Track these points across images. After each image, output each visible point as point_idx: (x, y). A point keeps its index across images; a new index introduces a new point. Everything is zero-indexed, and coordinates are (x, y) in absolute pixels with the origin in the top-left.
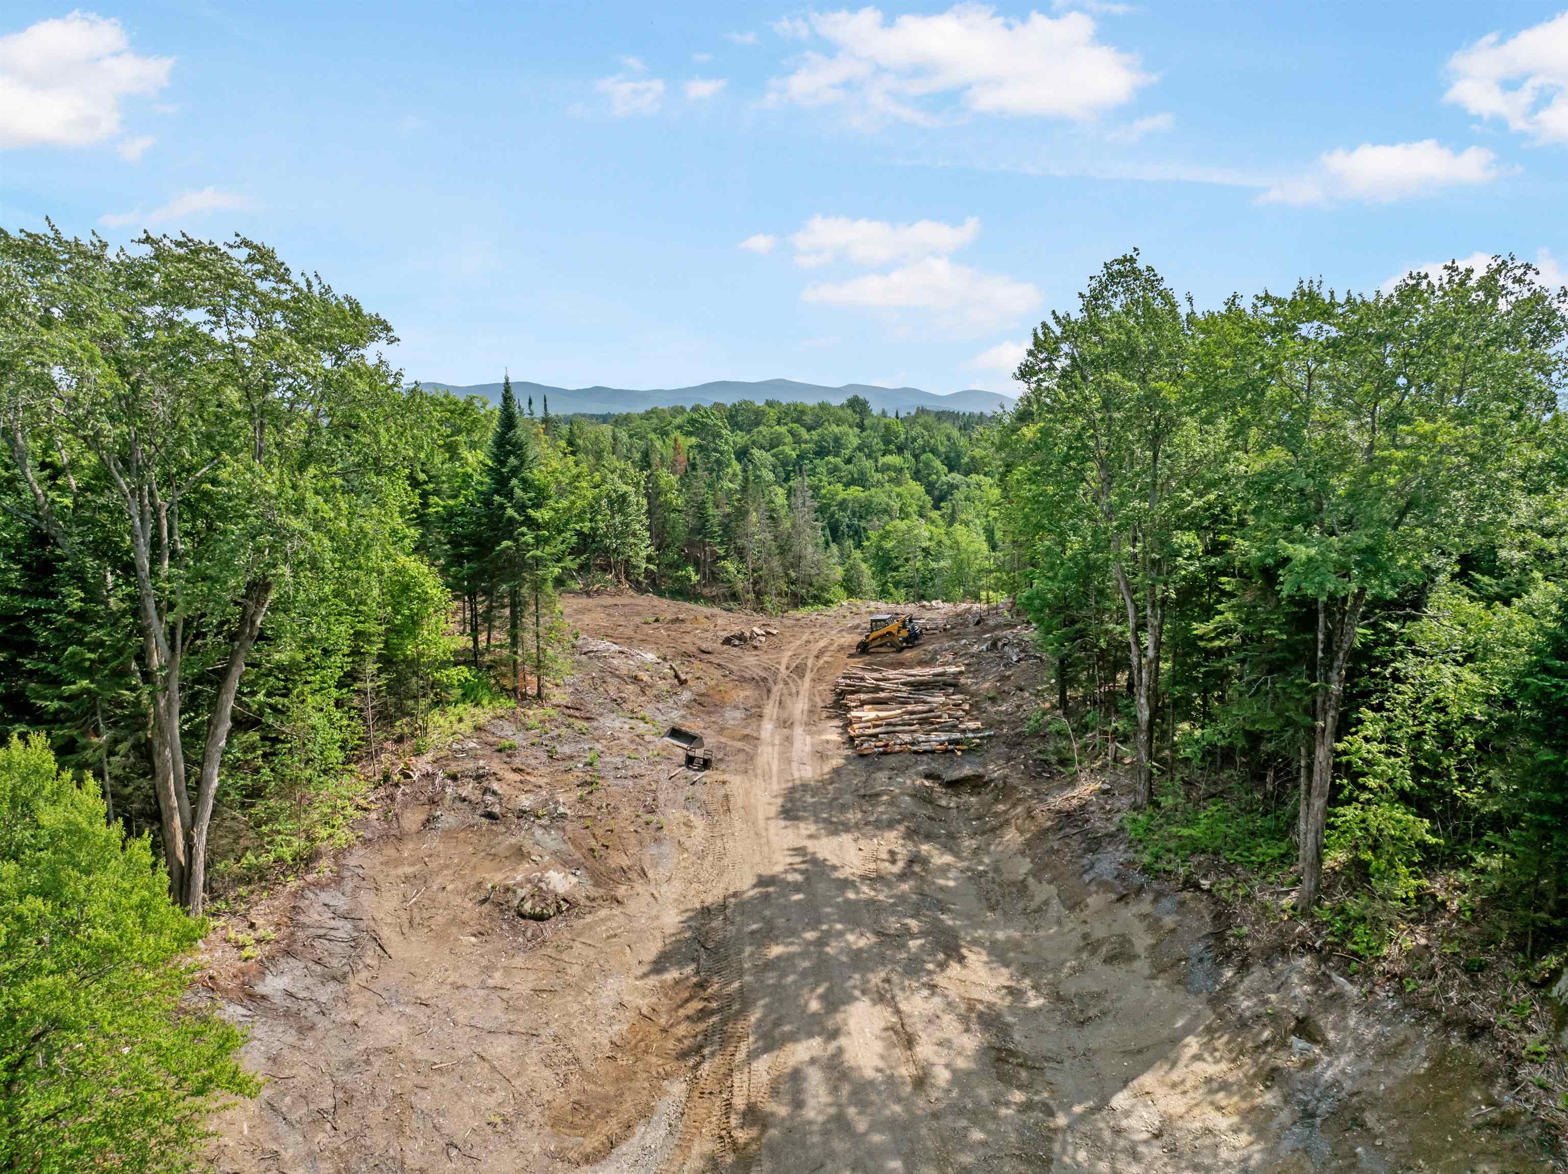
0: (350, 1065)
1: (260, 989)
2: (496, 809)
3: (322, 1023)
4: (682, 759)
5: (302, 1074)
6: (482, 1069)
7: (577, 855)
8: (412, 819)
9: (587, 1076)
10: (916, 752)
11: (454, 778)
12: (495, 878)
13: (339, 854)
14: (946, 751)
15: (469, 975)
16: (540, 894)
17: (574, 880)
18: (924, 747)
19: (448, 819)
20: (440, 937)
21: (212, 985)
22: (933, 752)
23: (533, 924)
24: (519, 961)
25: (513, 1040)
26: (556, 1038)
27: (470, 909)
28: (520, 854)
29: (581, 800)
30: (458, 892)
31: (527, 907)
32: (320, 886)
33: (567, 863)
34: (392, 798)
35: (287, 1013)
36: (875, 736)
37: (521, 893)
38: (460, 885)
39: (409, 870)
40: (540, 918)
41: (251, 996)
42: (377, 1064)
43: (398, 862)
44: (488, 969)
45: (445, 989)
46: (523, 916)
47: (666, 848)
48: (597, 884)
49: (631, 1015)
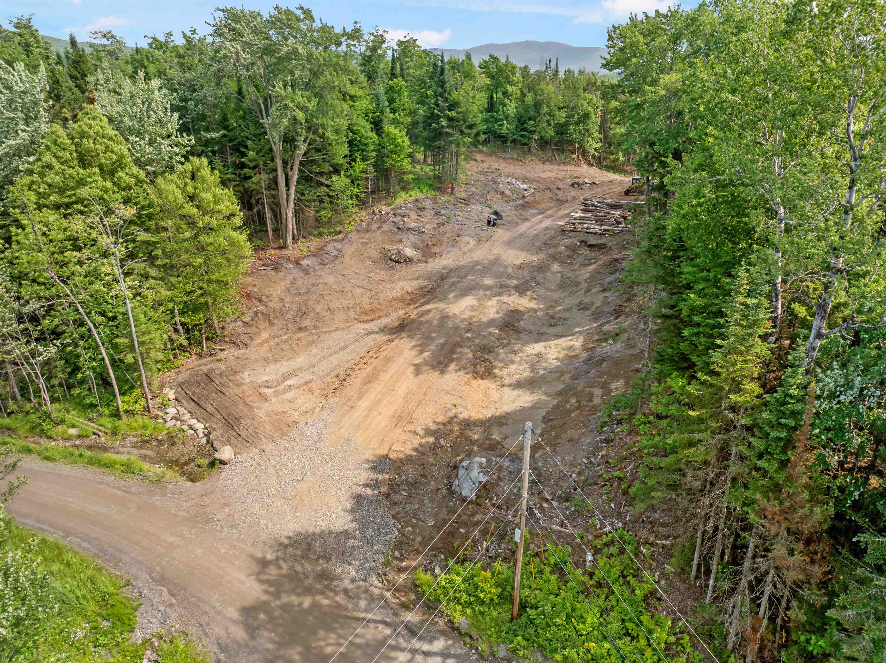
0: (313, 285)
1: (301, 262)
2: (401, 226)
3: (313, 274)
4: (486, 222)
5: (300, 284)
6: (349, 295)
7: (421, 246)
8: (375, 227)
9: (380, 304)
10: (587, 233)
11: (395, 215)
12: (387, 247)
13: (348, 233)
14: (602, 234)
15: (363, 272)
16: (399, 253)
17: (415, 253)
18: (591, 231)
19: (386, 227)
20: (362, 261)
21: (288, 259)
22: (595, 233)
23: (394, 263)
24: (382, 272)
25: (363, 290)
26: (377, 293)
27: (375, 254)
28: (401, 241)
29: (434, 228)
30: (375, 249)
31: (393, 257)
32: (335, 241)
33: (415, 247)
34: (372, 218)
35: (305, 269)
36: (574, 224)
37: (392, 252)
38: (376, 247)
39: (364, 240)
40: (397, 262)
41: (297, 263)
42: (320, 285)
43: (362, 238)
44: (370, 272)
45: (353, 274)
46: (391, 260)
47: (455, 249)
48: (423, 256)
49: (403, 292)
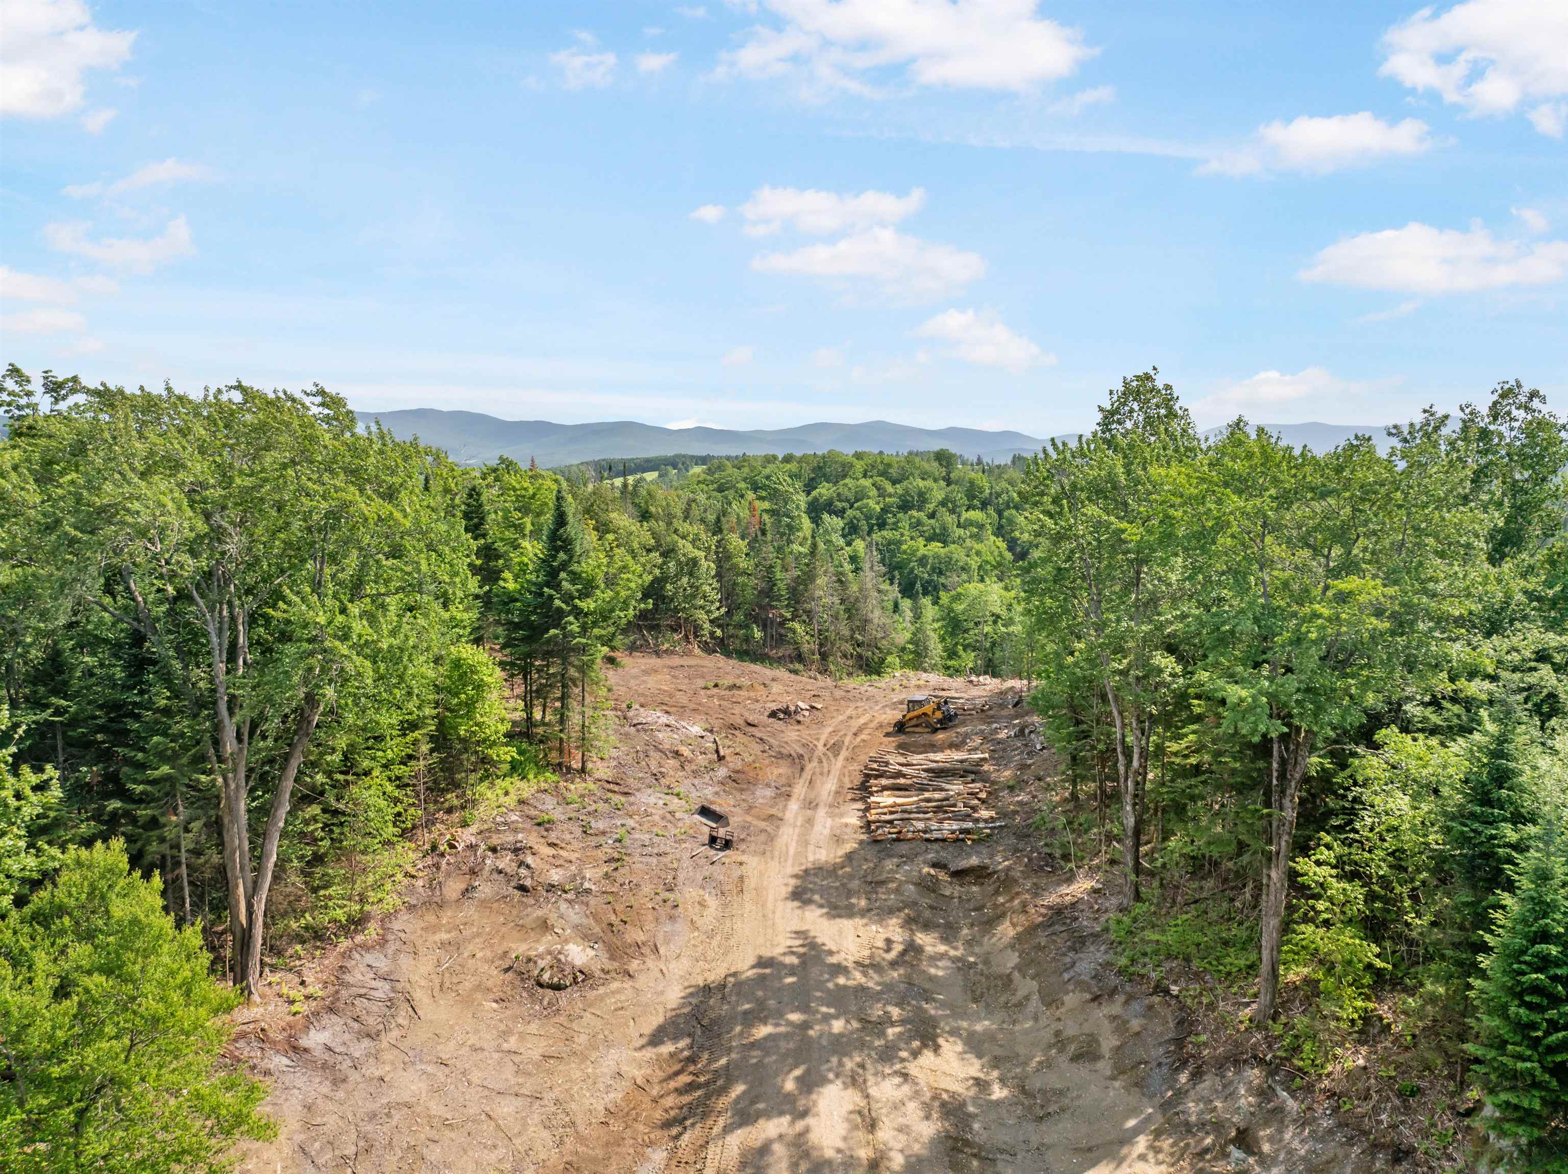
0: (373, 1116)
1: (304, 1042)
2: (528, 883)
3: (354, 1076)
4: (706, 839)
5: (332, 1122)
6: (488, 1127)
7: (597, 929)
8: (454, 887)
9: (581, 1139)
10: (927, 840)
11: (494, 850)
12: (520, 948)
13: (387, 917)
14: (957, 840)
15: (488, 1039)
16: (558, 964)
17: (592, 953)
18: (936, 835)
19: (485, 889)
20: (467, 1001)
21: (263, 1037)
22: (944, 840)
23: (550, 993)
24: (533, 1027)
25: (520, 1102)
26: (557, 1102)
27: (495, 977)
28: (545, 926)
29: (607, 876)
30: (487, 961)
31: (546, 977)
32: (366, 947)
33: (587, 937)
34: (437, 866)
35: (324, 1066)
36: (890, 822)
37: (542, 963)
38: (489, 954)
39: (445, 936)
40: (557, 987)
41: (295, 1049)
42: (397, 1116)
43: (435, 929)
44: (505, 1034)
45: (464, 1051)
46: (541, 985)
47: (679, 926)
48: (612, 958)
49: (626, 1084)
